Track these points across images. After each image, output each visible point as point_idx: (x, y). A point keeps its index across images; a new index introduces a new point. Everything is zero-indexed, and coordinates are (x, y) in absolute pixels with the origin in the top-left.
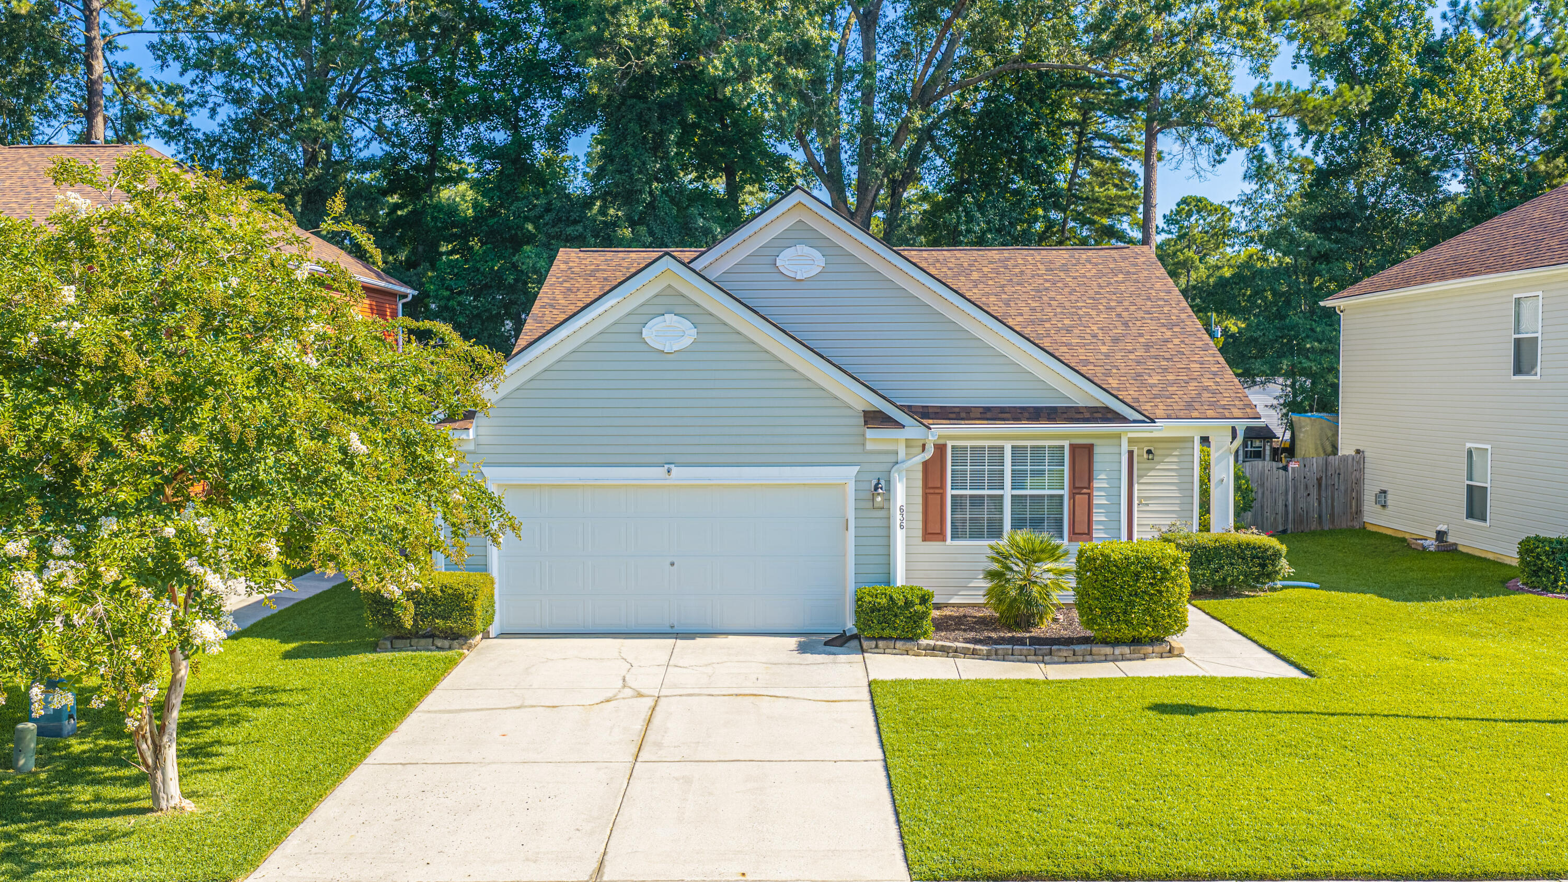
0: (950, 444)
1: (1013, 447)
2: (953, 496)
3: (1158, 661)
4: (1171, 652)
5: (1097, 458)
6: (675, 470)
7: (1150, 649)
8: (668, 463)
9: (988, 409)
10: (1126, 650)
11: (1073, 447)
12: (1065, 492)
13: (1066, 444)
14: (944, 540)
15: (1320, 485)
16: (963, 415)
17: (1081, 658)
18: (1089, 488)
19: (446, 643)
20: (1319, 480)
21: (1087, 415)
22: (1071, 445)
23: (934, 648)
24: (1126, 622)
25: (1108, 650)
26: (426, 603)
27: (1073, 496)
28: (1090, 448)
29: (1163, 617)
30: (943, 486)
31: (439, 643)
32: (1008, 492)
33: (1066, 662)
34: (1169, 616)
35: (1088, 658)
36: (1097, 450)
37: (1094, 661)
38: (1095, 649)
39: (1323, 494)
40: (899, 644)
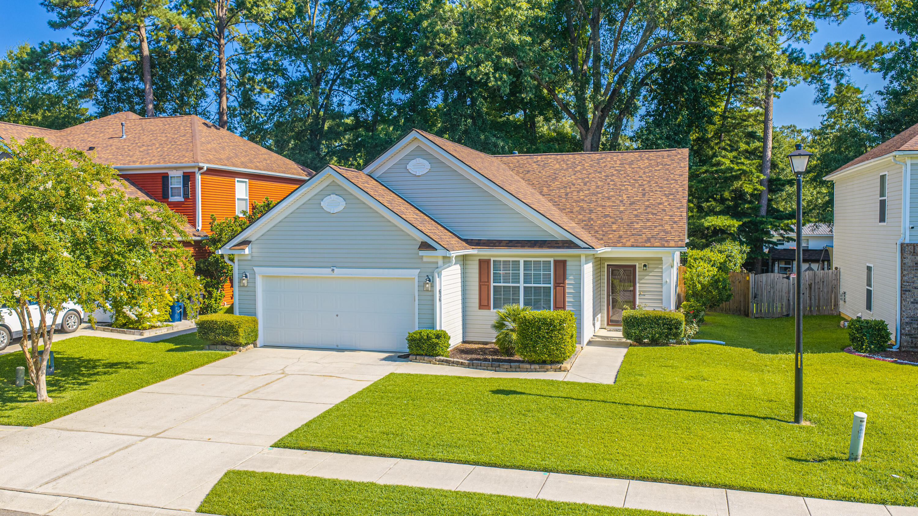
0: (492, 259)
1: (524, 261)
2: (494, 286)
3: (553, 373)
4: (560, 369)
5: (568, 268)
6: (336, 270)
7: (549, 367)
8: (333, 267)
9: (511, 241)
10: (537, 366)
11: (555, 262)
12: (552, 285)
13: (552, 260)
14: (490, 309)
15: (810, 288)
16: (497, 244)
17: (514, 370)
18: (564, 283)
19: (231, 348)
20: (810, 286)
21: (560, 245)
22: (555, 261)
23: (443, 361)
24: (535, 352)
25: (528, 366)
26: (220, 329)
27: (555, 287)
28: (564, 262)
29: (553, 350)
30: (489, 281)
31: (228, 347)
32: (522, 285)
33: (507, 371)
34: (557, 349)
35: (518, 369)
36: (568, 263)
37: (521, 371)
38: (521, 365)
39: (813, 294)
40: (426, 358)
